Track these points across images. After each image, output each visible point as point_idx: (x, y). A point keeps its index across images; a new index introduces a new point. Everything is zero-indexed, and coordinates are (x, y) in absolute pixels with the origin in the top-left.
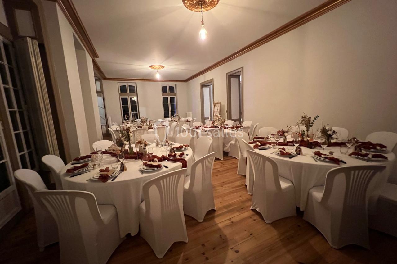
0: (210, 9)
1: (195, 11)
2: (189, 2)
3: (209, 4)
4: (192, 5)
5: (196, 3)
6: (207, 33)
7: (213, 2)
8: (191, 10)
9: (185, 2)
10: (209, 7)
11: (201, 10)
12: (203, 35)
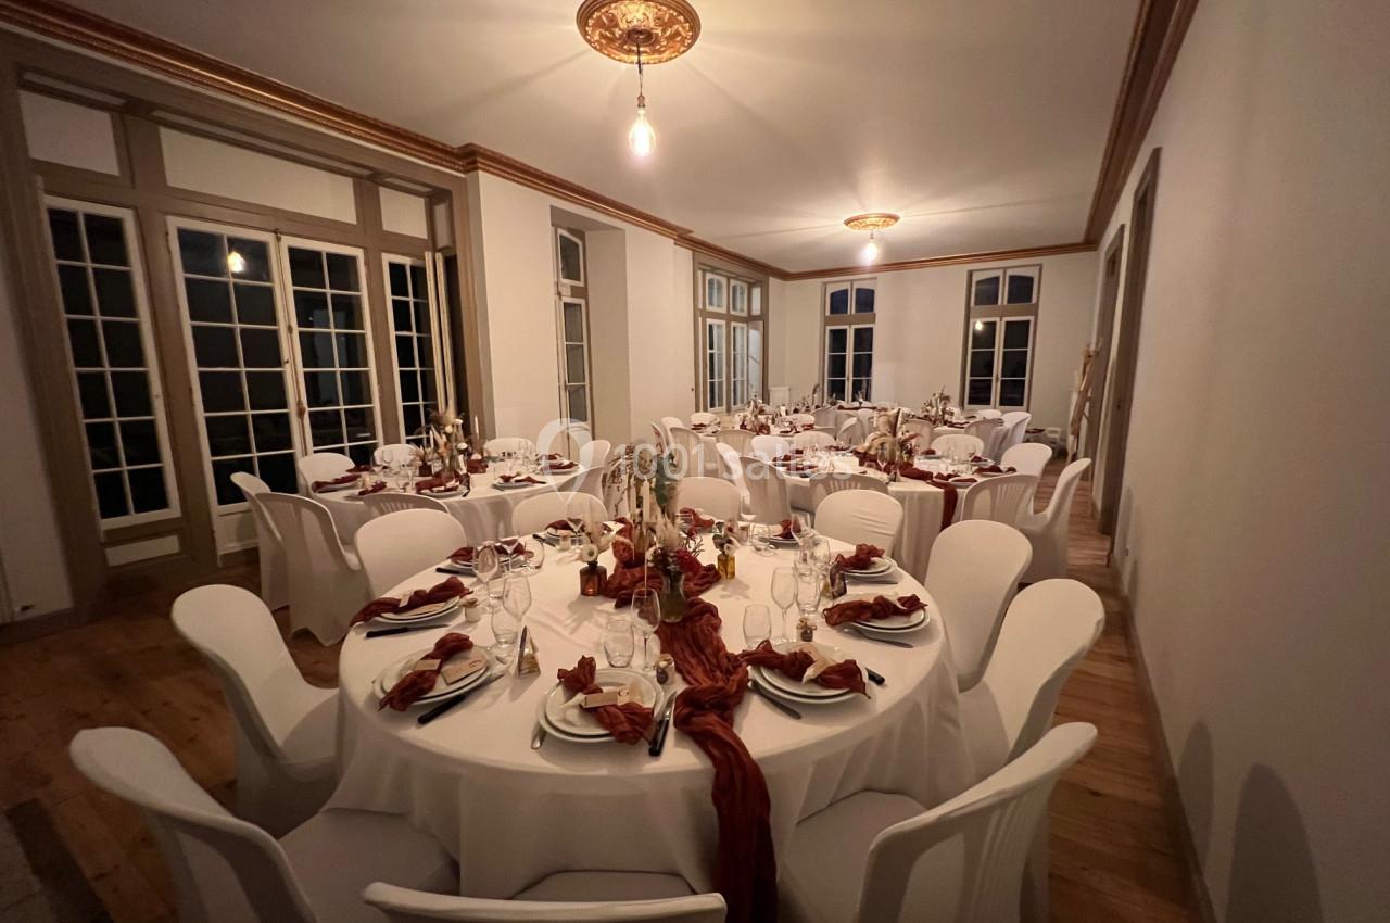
0: (670, 59)
1: (619, 60)
2: (598, 32)
3: (665, 43)
4: (611, 40)
5: (621, 36)
6: (653, 134)
7: (679, 39)
8: (609, 56)
9: (586, 32)
10: (668, 52)
11: (635, 58)
12: (642, 141)
